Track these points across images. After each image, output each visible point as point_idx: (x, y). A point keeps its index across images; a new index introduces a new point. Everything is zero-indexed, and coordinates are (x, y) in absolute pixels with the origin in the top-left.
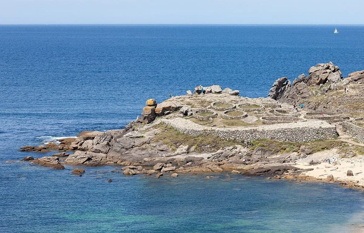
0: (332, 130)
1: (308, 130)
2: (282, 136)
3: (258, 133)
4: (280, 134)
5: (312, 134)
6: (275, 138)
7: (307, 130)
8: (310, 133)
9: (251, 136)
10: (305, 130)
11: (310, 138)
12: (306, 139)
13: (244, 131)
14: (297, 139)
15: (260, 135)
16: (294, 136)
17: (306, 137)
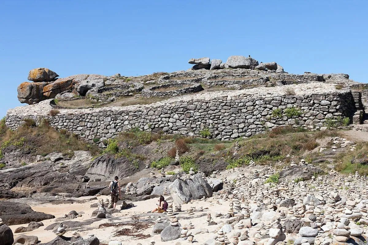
0: (323, 102)
1: (251, 103)
2: (179, 123)
3: (127, 117)
4: (176, 116)
5: (259, 116)
6: (162, 127)
7: (247, 104)
8: (255, 113)
9: (113, 125)
10: (242, 104)
11: (253, 126)
12: (240, 130)
13: (101, 114)
14: (216, 132)
15: (131, 122)
16: (211, 121)
17: (241, 126)
